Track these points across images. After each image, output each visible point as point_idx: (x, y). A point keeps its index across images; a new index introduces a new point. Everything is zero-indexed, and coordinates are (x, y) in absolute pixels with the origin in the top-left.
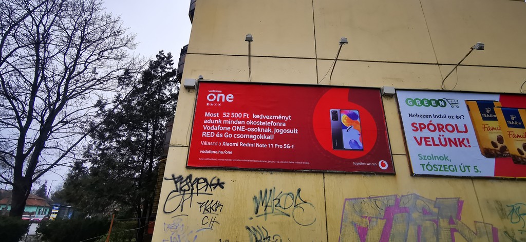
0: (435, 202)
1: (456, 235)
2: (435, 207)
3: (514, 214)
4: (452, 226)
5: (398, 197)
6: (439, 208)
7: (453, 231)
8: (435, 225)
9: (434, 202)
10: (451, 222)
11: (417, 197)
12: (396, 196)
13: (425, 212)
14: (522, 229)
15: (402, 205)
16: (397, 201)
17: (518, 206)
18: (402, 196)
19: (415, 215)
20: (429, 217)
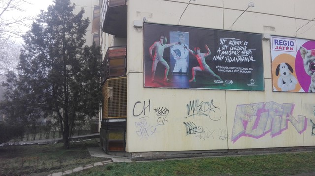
0: (282, 105)
2: (281, 108)
7: (288, 120)
8: (280, 118)
10: (288, 116)
11: (274, 103)
12: (263, 103)
13: (276, 111)
15: (266, 108)
16: (264, 106)
18: (267, 103)
20: (278, 114)
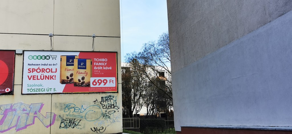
0: (30, 105)
3: (67, 108)
5: (12, 105)
6: (31, 108)
7: (35, 117)
10: (36, 113)
14: (68, 114)
15: (13, 108)
16: (12, 107)
17: (69, 105)
18: (15, 104)
20: (26, 112)
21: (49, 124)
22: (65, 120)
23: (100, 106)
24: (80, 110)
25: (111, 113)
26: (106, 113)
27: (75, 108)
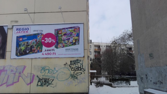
1: (20, 78)
2: (16, 69)
3: (43, 70)
4: (20, 75)
6: (17, 69)
7: (19, 76)
8: (14, 75)
9: (16, 68)
10: (20, 73)
11: (11, 66)
12: (4, 66)
13: (12, 71)
14: (43, 75)
15: (5, 69)
17: (45, 67)
18: (6, 66)
19: (9, 72)
20: (13, 72)
21: (29, 82)
22: (41, 80)
23: (69, 68)
24: (53, 72)
25: (78, 75)
26: (74, 74)
27: (49, 70)
